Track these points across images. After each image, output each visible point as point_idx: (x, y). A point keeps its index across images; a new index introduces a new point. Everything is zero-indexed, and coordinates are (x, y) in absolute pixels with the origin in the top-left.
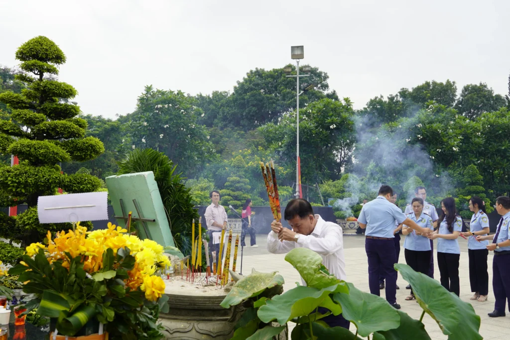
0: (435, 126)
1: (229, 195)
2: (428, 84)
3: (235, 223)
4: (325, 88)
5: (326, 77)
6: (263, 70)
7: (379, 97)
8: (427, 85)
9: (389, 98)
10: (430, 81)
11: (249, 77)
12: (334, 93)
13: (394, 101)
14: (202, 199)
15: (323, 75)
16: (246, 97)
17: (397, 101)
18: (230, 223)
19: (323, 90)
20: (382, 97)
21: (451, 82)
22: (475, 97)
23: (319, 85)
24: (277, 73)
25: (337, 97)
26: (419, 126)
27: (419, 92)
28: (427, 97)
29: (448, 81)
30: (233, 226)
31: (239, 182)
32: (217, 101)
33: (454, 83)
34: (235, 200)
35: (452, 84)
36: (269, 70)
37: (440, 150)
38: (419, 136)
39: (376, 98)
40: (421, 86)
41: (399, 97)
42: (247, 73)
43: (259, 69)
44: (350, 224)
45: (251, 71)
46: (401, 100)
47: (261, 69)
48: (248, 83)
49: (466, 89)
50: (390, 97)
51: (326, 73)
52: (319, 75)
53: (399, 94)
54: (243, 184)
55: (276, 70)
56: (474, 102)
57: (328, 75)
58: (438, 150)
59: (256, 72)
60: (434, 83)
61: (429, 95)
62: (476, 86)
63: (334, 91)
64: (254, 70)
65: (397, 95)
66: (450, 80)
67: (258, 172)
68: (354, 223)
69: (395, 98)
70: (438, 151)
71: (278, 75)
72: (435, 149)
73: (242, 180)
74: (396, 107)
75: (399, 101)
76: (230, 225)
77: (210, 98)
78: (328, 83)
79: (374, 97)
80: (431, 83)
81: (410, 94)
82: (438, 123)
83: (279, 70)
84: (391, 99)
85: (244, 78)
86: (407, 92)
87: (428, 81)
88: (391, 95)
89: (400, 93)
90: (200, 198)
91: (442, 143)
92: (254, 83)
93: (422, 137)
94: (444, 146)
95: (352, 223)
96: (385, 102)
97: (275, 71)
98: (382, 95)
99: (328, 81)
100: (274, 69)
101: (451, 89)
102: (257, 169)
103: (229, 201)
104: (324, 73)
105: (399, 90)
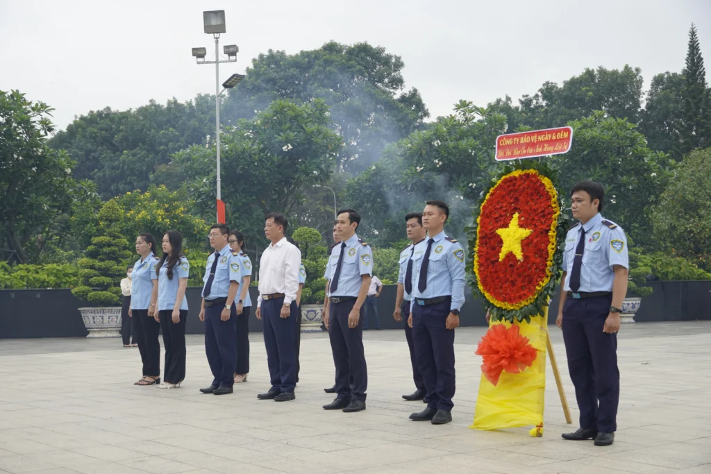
0: (463, 143)
1: (92, 267)
2: (589, 73)
3: (102, 315)
4: (397, 85)
5: (399, 65)
6: (283, 53)
7: (504, 99)
8: (588, 76)
9: (522, 102)
10: (594, 67)
11: (255, 66)
12: (414, 94)
13: (532, 106)
14: (58, 278)
15: (393, 60)
16: (248, 105)
17: (538, 107)
18: (93, 315)
19: (394, 88)
20: (508, 99)
21: (634, 70)
22: (672, 96)
23: (386, 80)
24: (306, 59)
25: (420, 100)
26: (436, 145)
27: (573, 89)
28: (587, 98)
29: (627, 67)
30: (98, 320)
31: (109, 245)
32: (203, 113)
33: (638, 70)
34: (102, 275)
35: (635, 72)
36: (293, 54)
37: (475, 185)
38: (437, 161)
39: (499, 101)
40: (578, 79)
41: (541, 100)
42: (254, 60)
43: (275, 51)
44: (308, 312)
45: (261, 56)
46: (544, 103)
47: (278, 52)
48: (253, 78)
49: (658, 81)
50: (523, 99)
51: (399, 58)
52: (386, 61)
53: (540, 94)
54: (116, 249)
55: (307, 52)
56: (672, 105)
57: (402, 60)
58: (471, 184)
59: (269, 57)
60: (602, 72)
61: (590, 93)
62: (675, 75)
63: (415, 90)
64: (266, 53)
65: (537, 96)
66: (630, 66)
67: (154, 228)
68: (315, 311)
69: (534, 102)
70: (471, 186)
71: (309, 62)
72: (465, 183)
73: (117, 240)
74: (534, 118)
75: (542, 107)
76: (94, 318)
77: (192, 107)
78: (401, 74)
79: (495, 100)
80: (596, 72)
81: (559, 92)
82: (471, 138)
83: (312, 53)
84: (526, 103)
85: (248, 69)
86: (555, 90)
87: (591, 69)
88: (527, 96)
89: (541, 90)
90: (56, 275)
91: (478, 172)
92: (263, 77)
93: (441, 163)
94: (479, 178)
95: (312, 311)
96: (517, 108)
97: (304, 54)
98: (509, 96)
99: (403, 73)
100: (302, 52)
101: (632, 83)
102: (152, 223)
103: (92, 277)
104: (396, 57)
105: (541, 86)
